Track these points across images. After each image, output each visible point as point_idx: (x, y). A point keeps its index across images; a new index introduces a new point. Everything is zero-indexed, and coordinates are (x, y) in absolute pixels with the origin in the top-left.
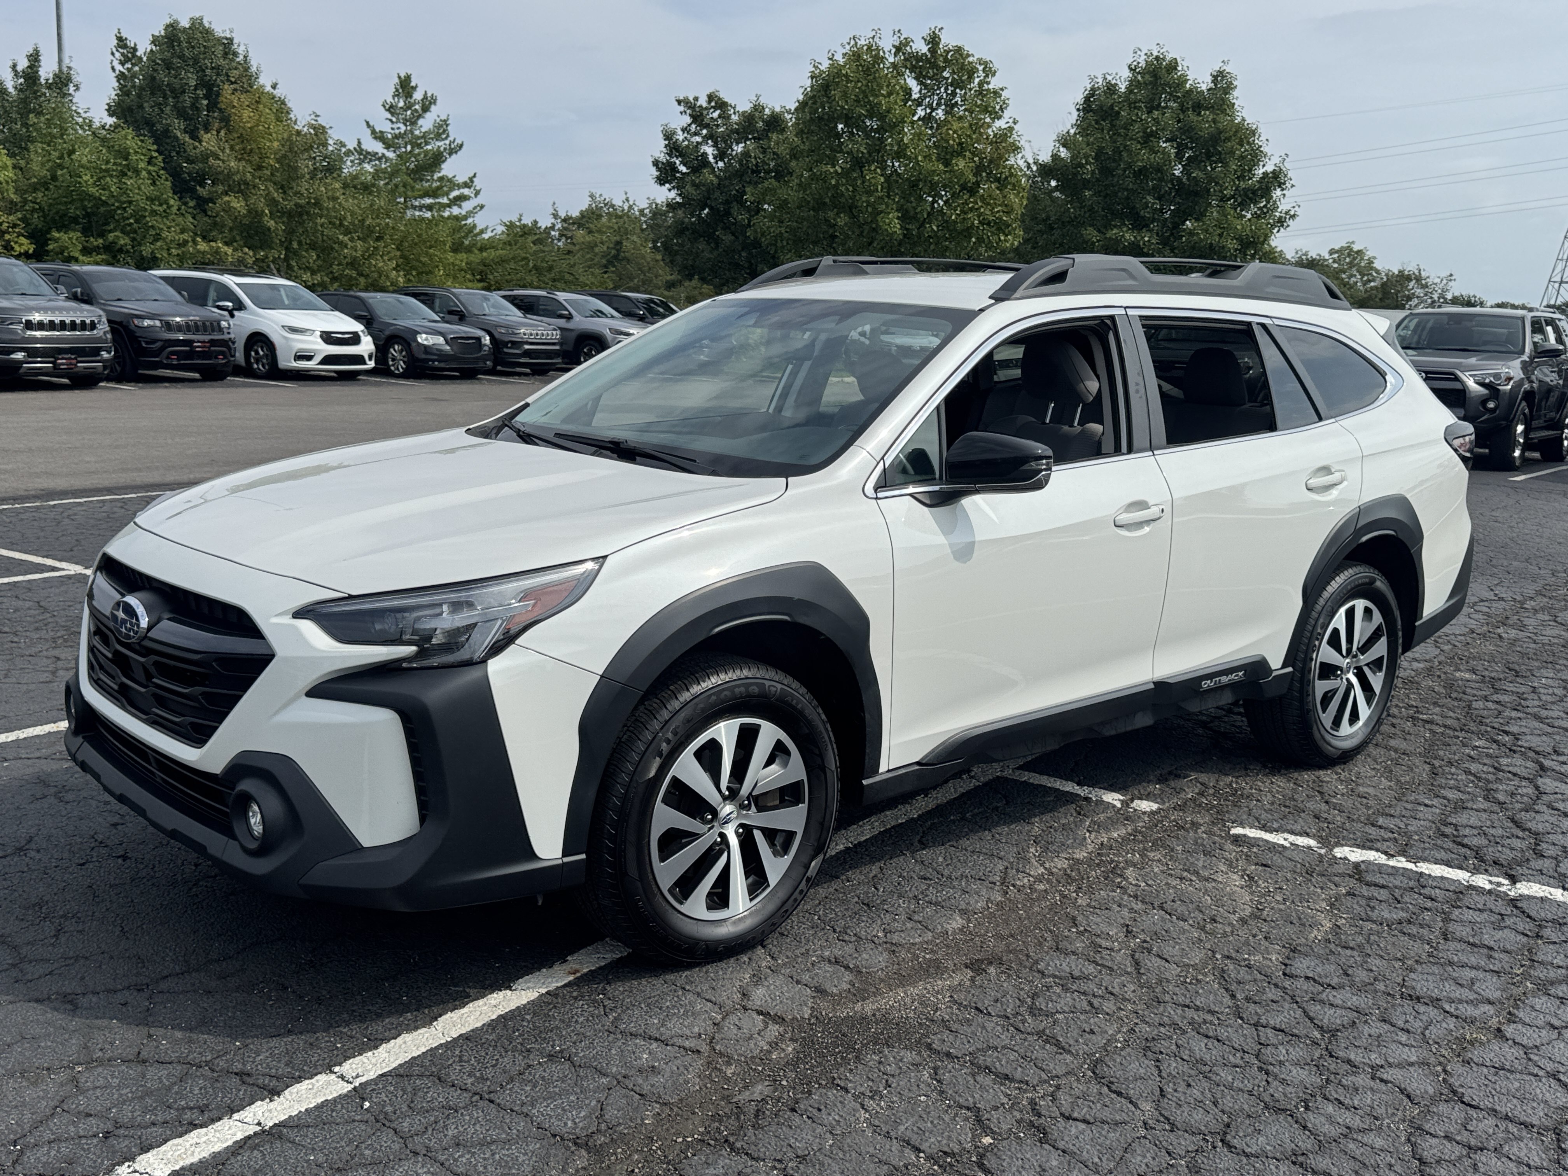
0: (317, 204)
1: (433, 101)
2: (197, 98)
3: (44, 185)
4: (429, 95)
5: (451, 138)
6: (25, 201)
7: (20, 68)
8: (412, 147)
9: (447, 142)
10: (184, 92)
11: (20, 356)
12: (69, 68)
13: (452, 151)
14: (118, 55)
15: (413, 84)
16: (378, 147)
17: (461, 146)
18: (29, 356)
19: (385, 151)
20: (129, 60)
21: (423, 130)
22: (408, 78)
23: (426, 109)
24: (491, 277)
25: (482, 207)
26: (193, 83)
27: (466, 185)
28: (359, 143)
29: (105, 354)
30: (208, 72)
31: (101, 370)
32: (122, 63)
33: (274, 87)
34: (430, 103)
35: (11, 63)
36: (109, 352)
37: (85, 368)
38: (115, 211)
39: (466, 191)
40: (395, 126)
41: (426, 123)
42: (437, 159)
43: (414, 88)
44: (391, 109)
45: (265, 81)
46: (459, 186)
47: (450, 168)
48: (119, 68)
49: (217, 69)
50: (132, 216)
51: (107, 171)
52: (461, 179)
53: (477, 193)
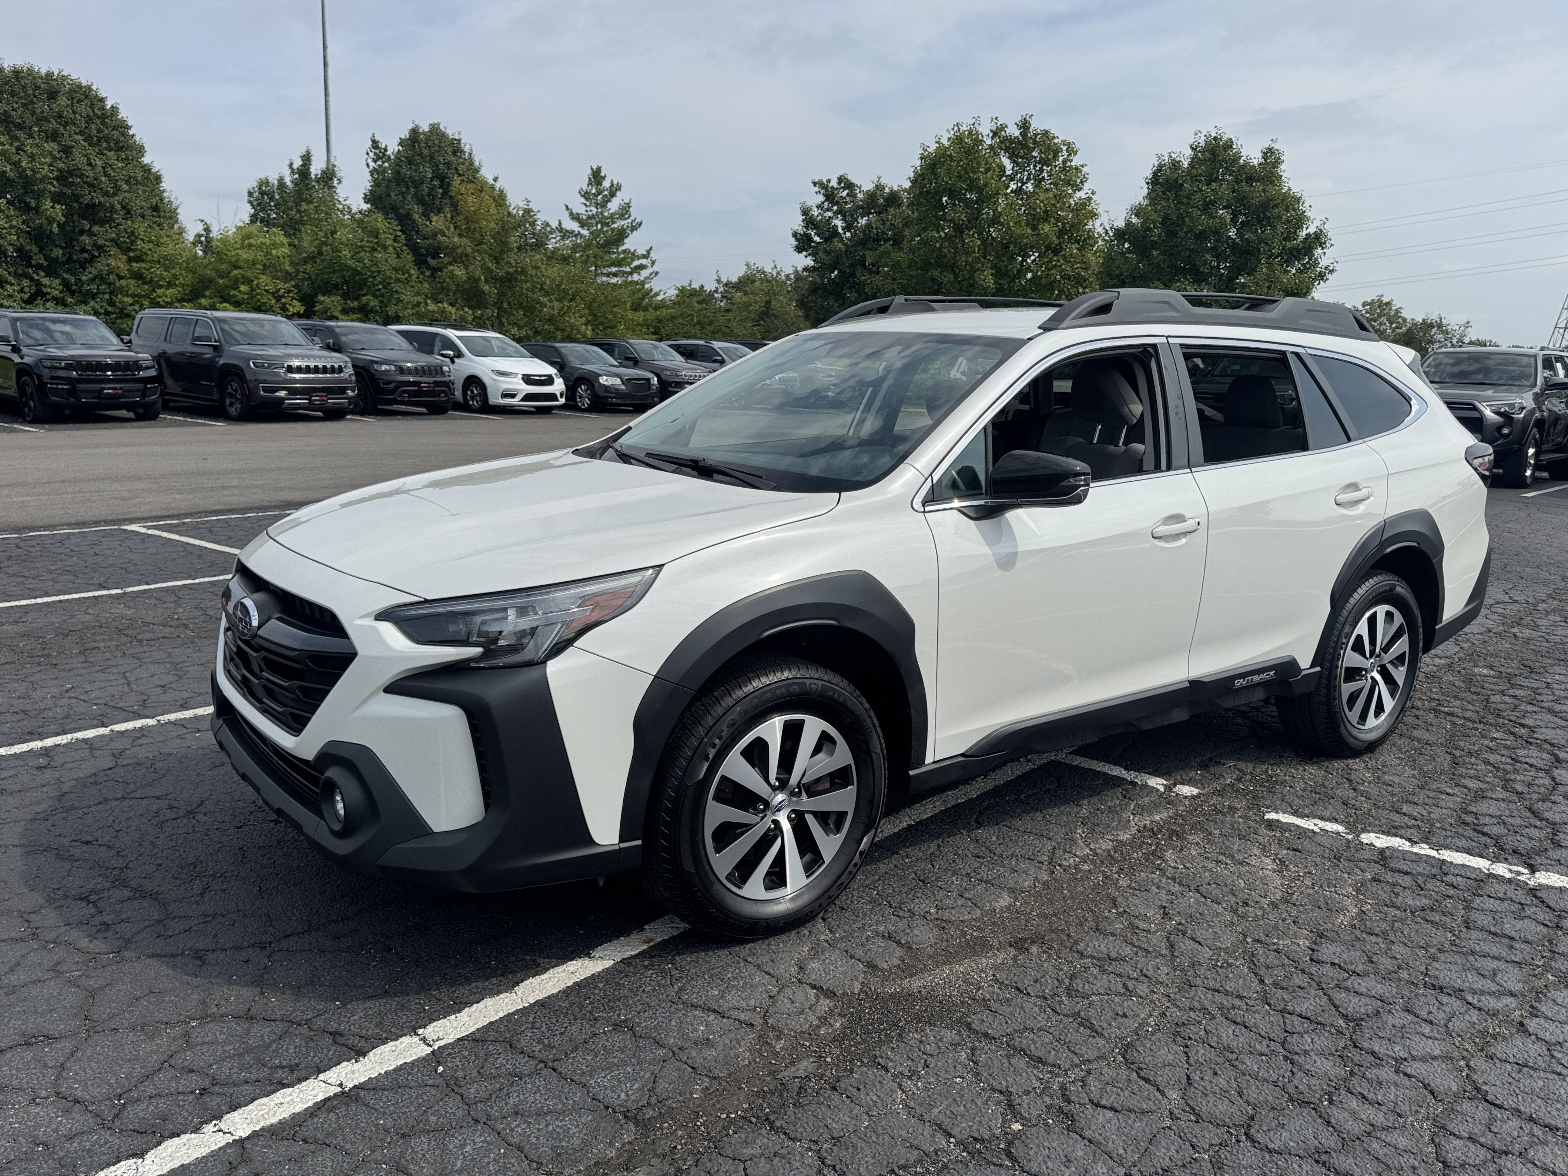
0: (523, 272)
1: (619, 188)
2: (433, 188)
3: (312, 259)
4: (615, 183)
5: (632, 218)
6: (298, 272)
7: (295, 166)
8: (602, 226)
9: (630, 221)
10: (422, 183)
11: (282, 394)
12: (334, 166)
13: (634, 228)
14: (371, 154)
15: (603, 174)
16: (574, 226)
17: (640, 224)
18: (289, 394)
19: (580, 229)
20: (381, 158)
21: (611, 212)
22: (599, 169)
23: (613, 194)
24: (663, 330)
25: (657, 273)
26: (429, 175)
27: (645, 257)
28: (560, 223)
29: (350, 393)
30: (441, 166)
31: (346, 405)
32: (375, 161)
33: (495, 180)
34: (616, 190)
35: (288, 163)
36: (353, 391)
37: (335, 404)
38: (367, 279)
39: (644, 262)
40: (588, 209)
41: (614, 206)
42: (621, 235)
43: (604, 178)
44: (586, 195)
45: (487, 174)
46: (639, 258)
47: (632, 243)
48: (372, 164)
49: (448, 164)
50: (380, 283)
51: (362, 247)
52: (641, 251)
53: (653, 263)
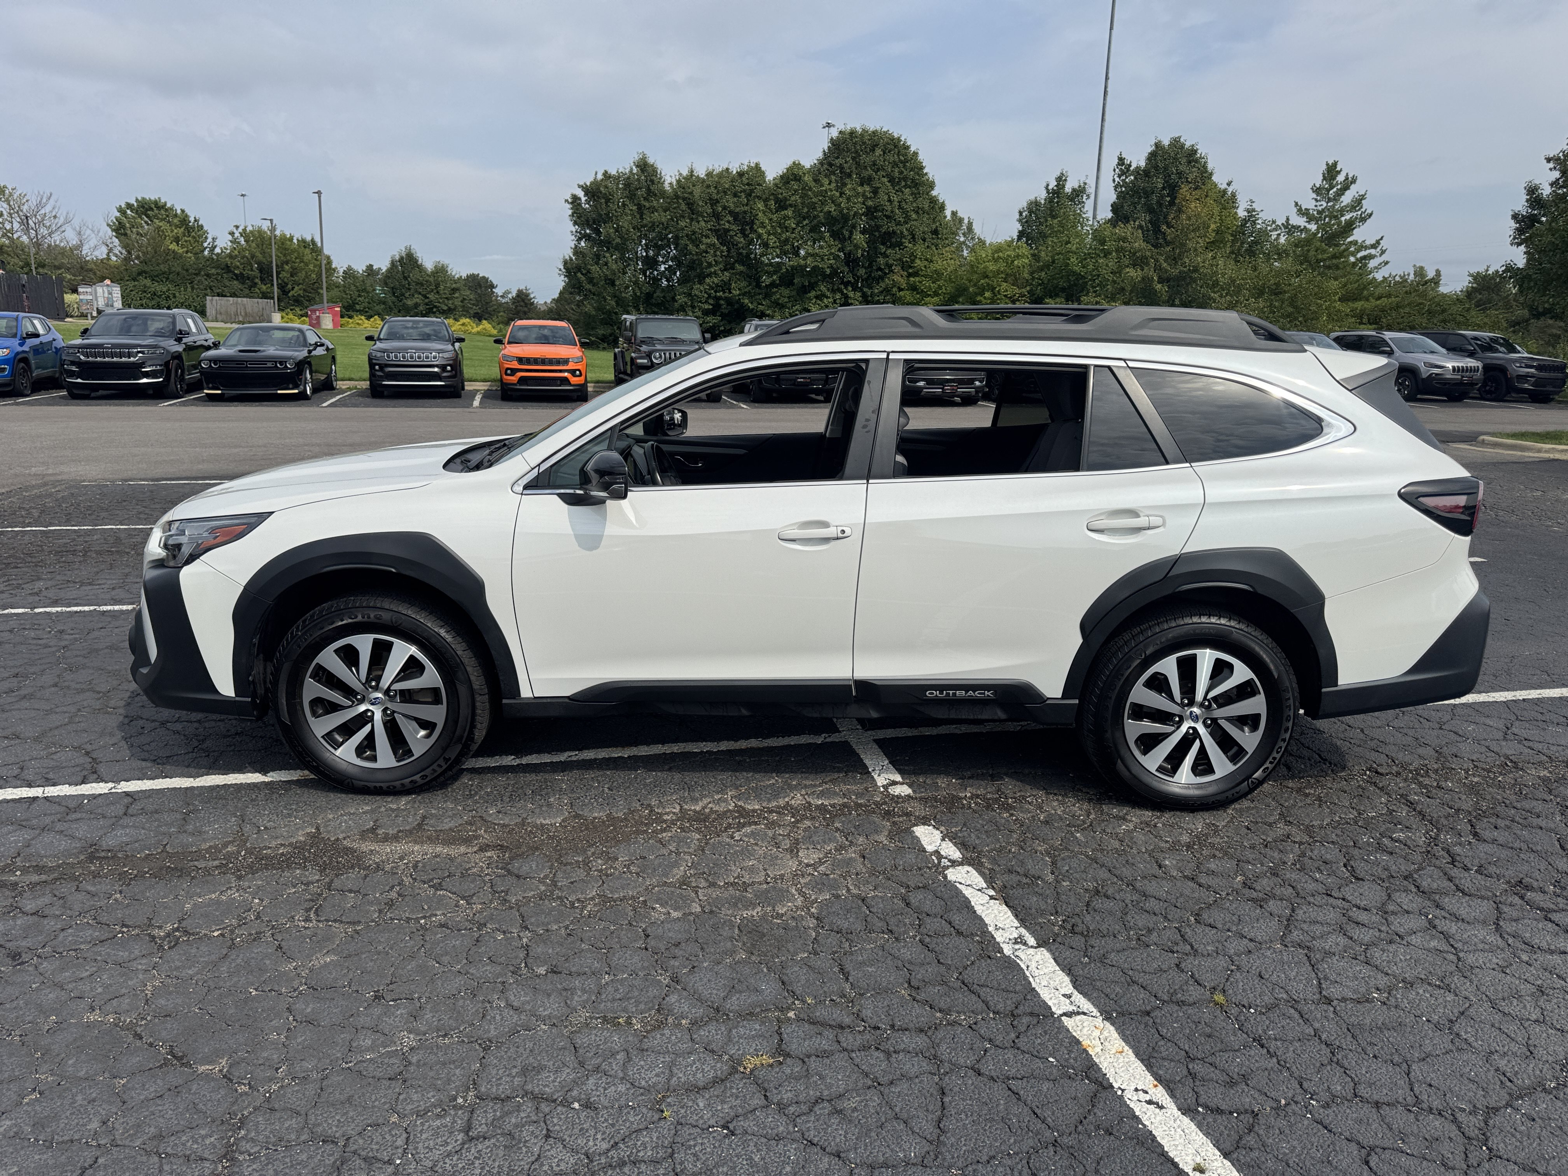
1: (1354, 181)
2: (1162, 196)
3: (1047, 266)
4: (1350, 176)
5: (1363, 210)
6: (1033, 278)
7: (1050, 187)
8: (1330, 220)
9: (1359, 213)
10: (1153, 193)
11: (922, 384)
12: (1085, 184)
13: (1363, 220)
14: (1117, 170)
15: (1338, 169)
16: (1301, 221)
17: (1370, 215)
18: (927, 384)
19: (1306, 224)
20: (1125, 173)
21: (1342, 205)
22: (1335, 164)
23: (1346, 187)
24: (1384, 320)
25: (1387, 263)
26: (1160, 186)
27: (1374, 246)
28: (1288, 219)
29: (977, 383)
30: (1173, 177)
31: (974, 394)
32: (1119, 176)
33: (1229, 184)
34: (1351, 183)
36: (980, 382)
37: (963, 392)
38: (1086, 283)
39: (1373, 251)
40: (1319, 203)
41: (1347, 199)
42: (1349, 227)
43: (1339, 172)
44: (1317, 191)
45: (1220, 179)
46: (1366, 248)
47: (1359, 235)
48: (1117, 179)
49: (1180, 174)
50: (1098, 285)
51: (1089, 254)
52: (1370, 241)
53: (1383, 252)
